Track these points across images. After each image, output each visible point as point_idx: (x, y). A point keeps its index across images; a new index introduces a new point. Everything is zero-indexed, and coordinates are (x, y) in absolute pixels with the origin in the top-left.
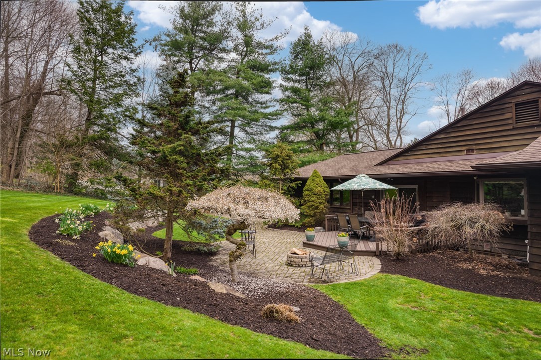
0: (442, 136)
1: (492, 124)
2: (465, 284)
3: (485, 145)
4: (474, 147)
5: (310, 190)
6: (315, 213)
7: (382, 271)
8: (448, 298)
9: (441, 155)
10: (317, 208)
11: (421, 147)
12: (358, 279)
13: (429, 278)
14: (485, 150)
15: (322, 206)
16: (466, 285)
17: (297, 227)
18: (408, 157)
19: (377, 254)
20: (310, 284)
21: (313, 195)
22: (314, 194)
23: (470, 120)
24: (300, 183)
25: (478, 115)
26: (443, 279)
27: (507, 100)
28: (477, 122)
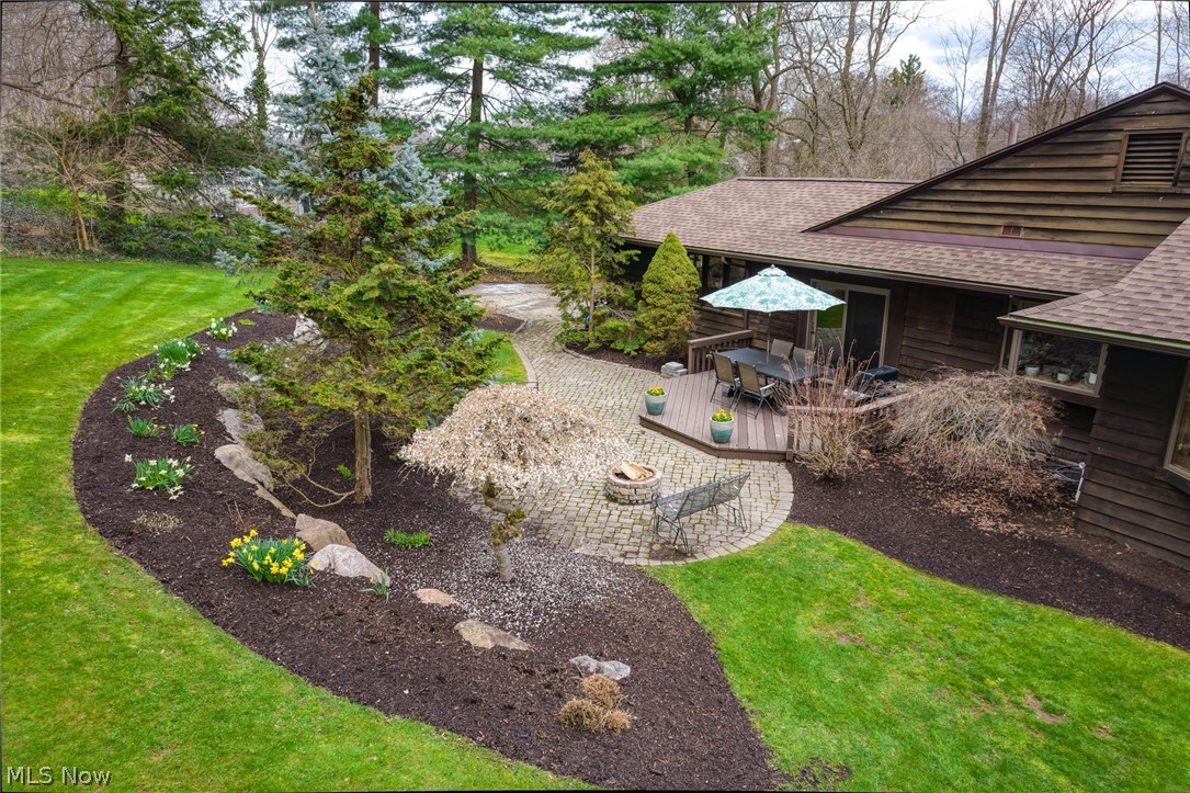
0: (957, 186)
1: (1070, 175)
2: (948, 557)
3: (1046, 221)
4: (1023, 223)
5: (657, 281)
6: (667, 332)
7: (792, 518)
8: (908, 607)
9: (949, 229)
10: (673, 321)
11: (908, 203)
12: (746, 544)
13: (881, 540)
14: (1043, 233)
15: (682, 317)
16: (949, 561)
17: (629, 354)
18: (878, 224)
19: (788, 458)
20: (654, 563)
21: (664, 294)
22: (666, 292)
23: (1025, 159)
24: (636, 255)
25: (1044, 149)
26: (908, 543)
27: (1113, 122)
28: (1039, 165)
